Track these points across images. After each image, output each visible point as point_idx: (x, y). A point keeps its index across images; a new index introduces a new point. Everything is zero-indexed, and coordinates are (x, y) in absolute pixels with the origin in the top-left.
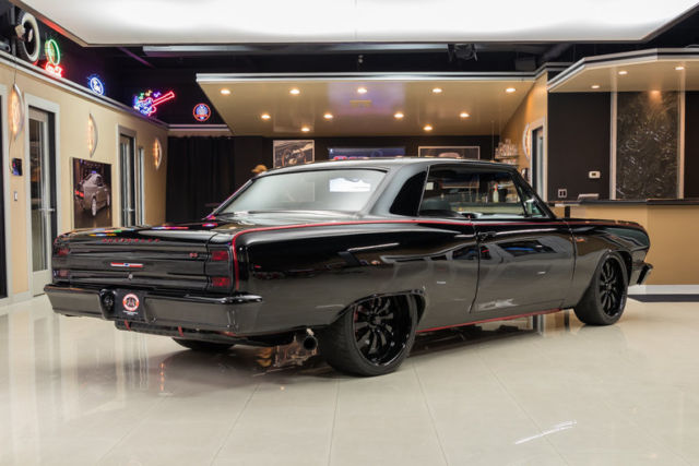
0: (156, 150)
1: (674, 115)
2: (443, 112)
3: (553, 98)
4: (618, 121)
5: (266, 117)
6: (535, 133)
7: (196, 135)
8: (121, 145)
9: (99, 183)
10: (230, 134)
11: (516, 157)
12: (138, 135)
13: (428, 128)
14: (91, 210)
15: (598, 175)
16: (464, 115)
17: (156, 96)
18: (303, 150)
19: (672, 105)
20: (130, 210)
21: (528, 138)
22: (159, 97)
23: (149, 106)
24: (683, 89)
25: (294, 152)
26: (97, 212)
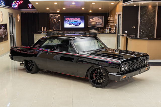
0: (18, 17)
1: (155, 12)
2: (94, 7)
4: (140, 14)
5: (48, 8)
6: (119, 15)
7: (29, 12)
8: (9, 17)
9: (4, 29)
10: (38, 12)
11: (114, 20)
12: (14, 14)
13: (90, 11)
14: (2, 37)
15: (135, 27)
16: (100, 9)
17: (18, 2)
18: (57, 16)
19: (154, 9)
20: (12, 34)
21: (117, 16)
22: (19, 2)
23: (16, 5)
24: (157, 5)
25: (55, 17)
26: (4, 37)
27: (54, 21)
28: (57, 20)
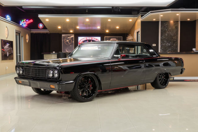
0: (27, 37)
1: (177, 28)
2: (112, 27)
3: (143, 23)
4: (161, 30)
5: (59, 27)
6: (138, 33)
7: (39, 33)
8: (16, 36)
9: (9, 46)
10: (49, 33)
11: (133, 40)
12: (21, 33)
13: (107, 31)
14: (7, 55)
15: (155, 45)
16: (118, 27)
17: (27, 21)
18: (71, 37)
19: (177, 25)
20: (19, 55)
21: (135, 34)
22: (28, 21)
23: (25, 24)
24: (179, 20)
25: (68, 38)
26: (9, 55)
27: (67, 43)
28: (70, 41)
